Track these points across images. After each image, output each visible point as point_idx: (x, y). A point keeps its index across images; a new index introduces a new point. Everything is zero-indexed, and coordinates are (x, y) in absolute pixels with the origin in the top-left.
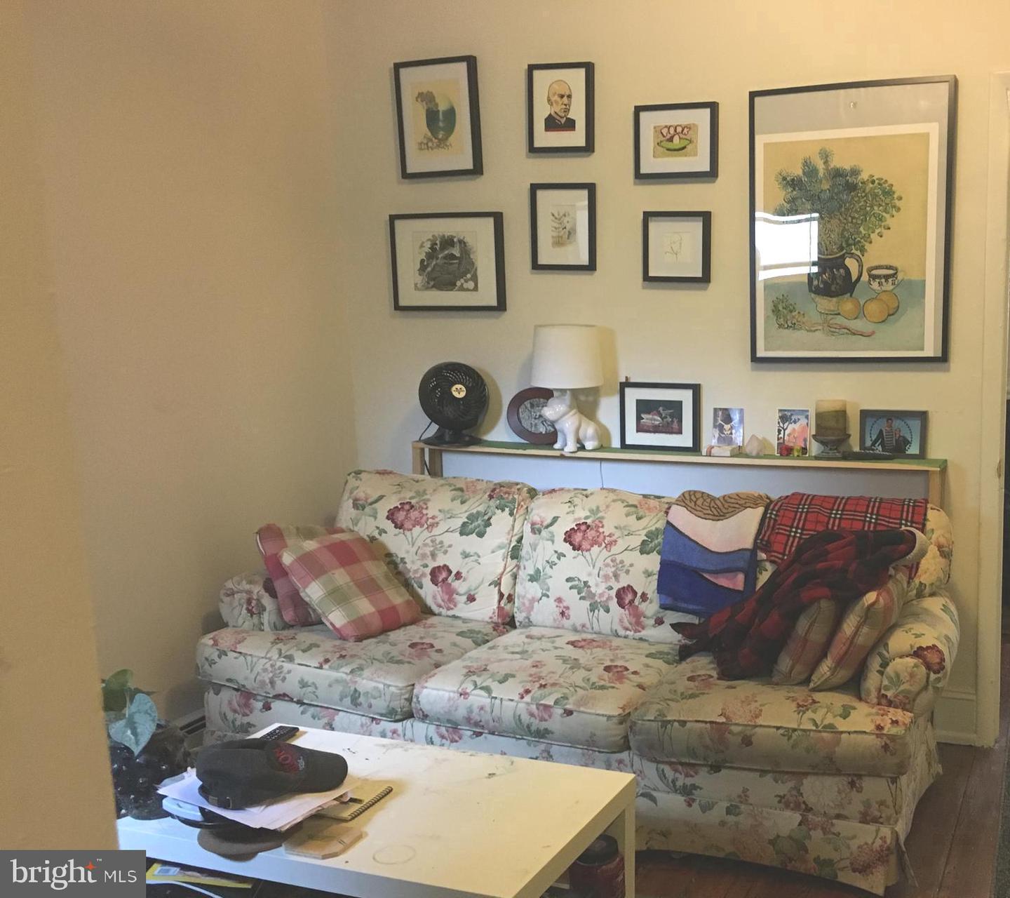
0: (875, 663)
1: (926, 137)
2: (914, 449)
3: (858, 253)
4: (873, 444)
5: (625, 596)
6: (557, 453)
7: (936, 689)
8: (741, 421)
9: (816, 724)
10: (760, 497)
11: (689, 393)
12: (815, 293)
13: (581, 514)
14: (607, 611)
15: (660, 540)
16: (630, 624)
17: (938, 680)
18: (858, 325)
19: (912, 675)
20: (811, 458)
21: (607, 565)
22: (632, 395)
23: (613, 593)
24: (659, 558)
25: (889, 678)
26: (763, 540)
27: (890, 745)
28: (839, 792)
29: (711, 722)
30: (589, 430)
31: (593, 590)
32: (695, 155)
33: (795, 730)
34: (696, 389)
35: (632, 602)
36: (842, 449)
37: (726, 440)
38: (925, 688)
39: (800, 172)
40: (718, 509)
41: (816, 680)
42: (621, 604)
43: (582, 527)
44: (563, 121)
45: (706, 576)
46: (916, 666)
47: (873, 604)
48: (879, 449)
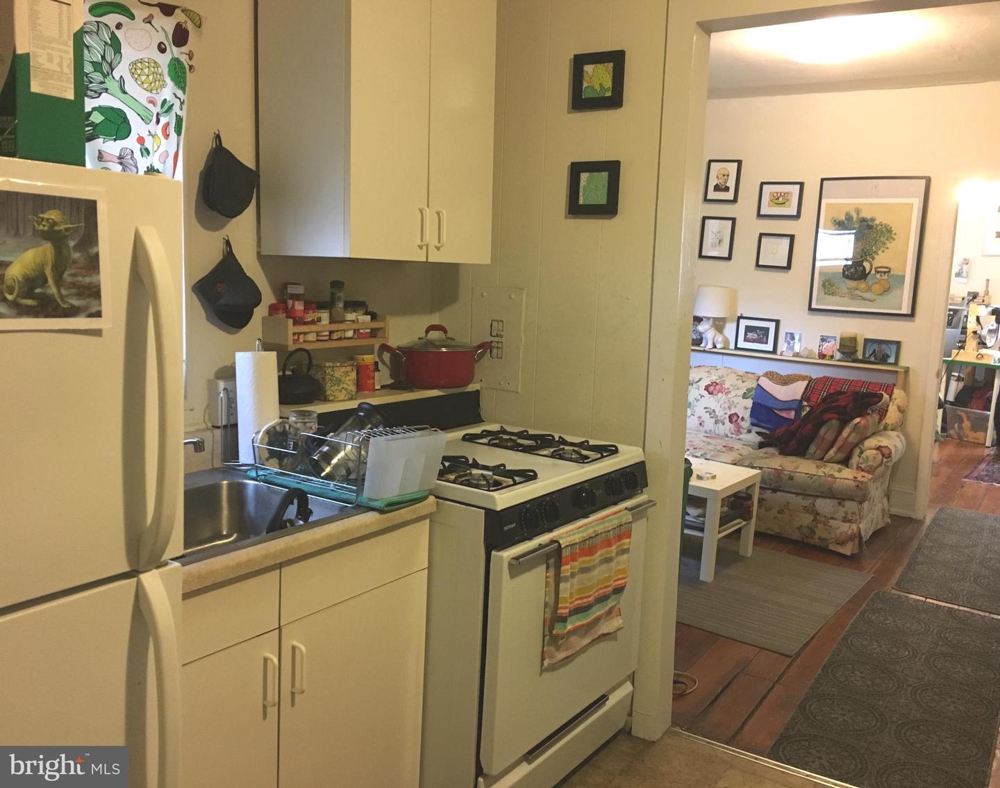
0: (857, 451)
1: (911, 205)
2: (892, 360)
3: (871, 259)
4: (870, 356)
5: (733, 418)
6: (702, 349)
7: (886, 466)
8: (800, 340)
9: (825, 473)
10: (807, 377)
11: (774, 324)
12: (846, 278)
13: (714, 378)
14: (724, 424)
15: (753, 392)
16: (735, 431)
17: (888, 462)
18: (867, 295)
19: (874, 458)
20: (835, 360)
21: (725, 403)
22: (743, 323)
23: (727, 416)
24: (752, 401)
25: (863, 458)
26: (806, 396)
27: (860, 486)
28: (833, 506)
29: (775, 469)
30: (720, 338)
31: (717, 414)
32: (790, 207)
33: (814, 475)
34: (777, 322)
35: (736, 421)
36: (852, 357)
37: (791, 348)
38: (880, 465)
39: (844, 218)
40: (786, 381)
41: (827, 457)
42: (731, 421)
43: (714, 384)
44: (723, 187)
45: (776, 411)
46: (877, 454)
47: (858, 423)
48: (873, 359)
